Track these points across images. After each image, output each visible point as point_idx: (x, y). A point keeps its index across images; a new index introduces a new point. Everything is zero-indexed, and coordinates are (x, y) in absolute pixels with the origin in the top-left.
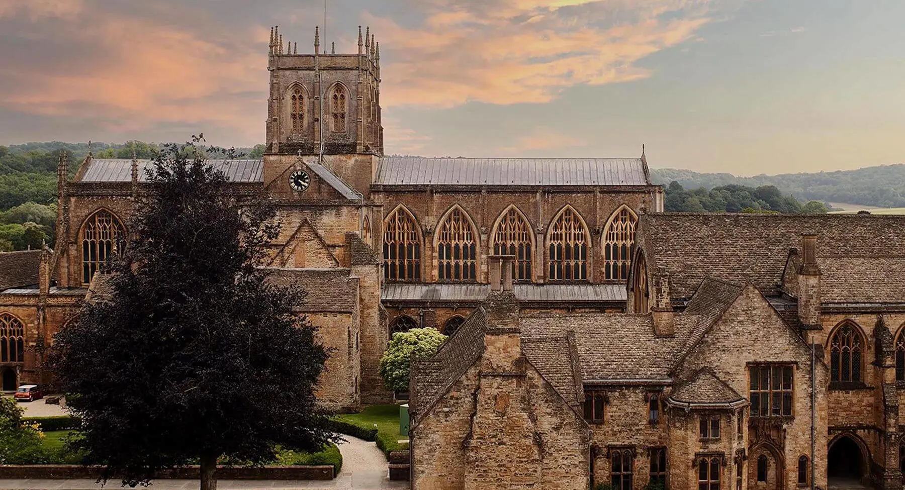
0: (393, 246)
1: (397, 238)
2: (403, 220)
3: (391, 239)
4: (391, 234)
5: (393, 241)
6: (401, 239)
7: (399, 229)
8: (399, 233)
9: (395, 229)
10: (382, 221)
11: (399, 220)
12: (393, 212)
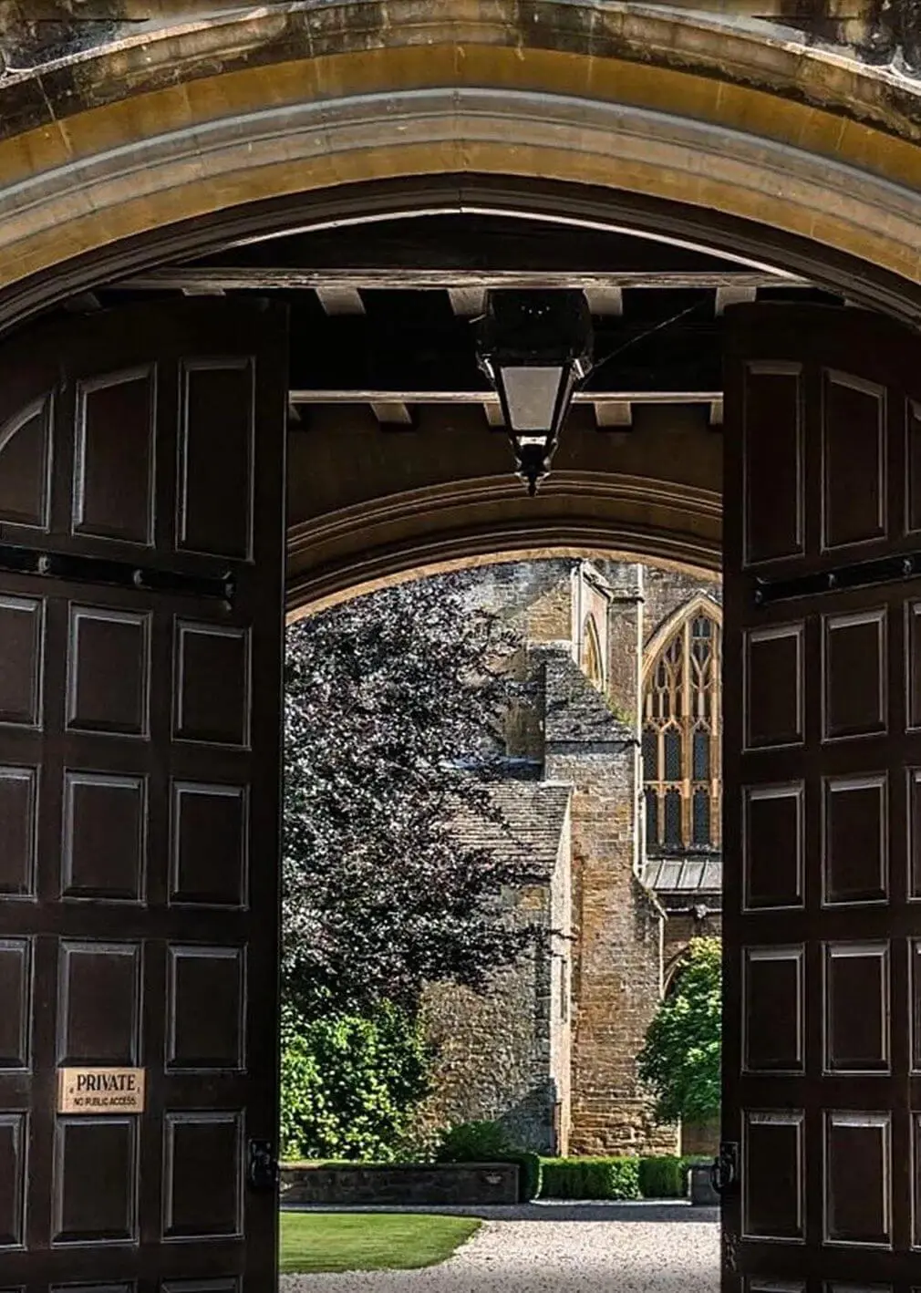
0: (673, 737)
1: (686, 711)
2: (707, 650)
3: (667, 714)
4: (666, 696)
5: (673, 719)
6: (701, 711)
7: (695, 678)
8: (695, 695)
9: (679, 681)
10: (639, 649)
11: (696, 650)
12: (673, 622)
